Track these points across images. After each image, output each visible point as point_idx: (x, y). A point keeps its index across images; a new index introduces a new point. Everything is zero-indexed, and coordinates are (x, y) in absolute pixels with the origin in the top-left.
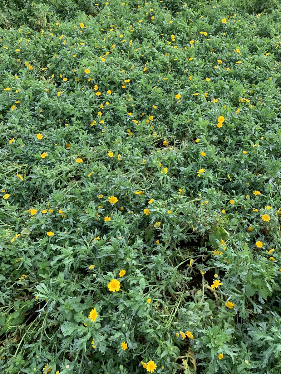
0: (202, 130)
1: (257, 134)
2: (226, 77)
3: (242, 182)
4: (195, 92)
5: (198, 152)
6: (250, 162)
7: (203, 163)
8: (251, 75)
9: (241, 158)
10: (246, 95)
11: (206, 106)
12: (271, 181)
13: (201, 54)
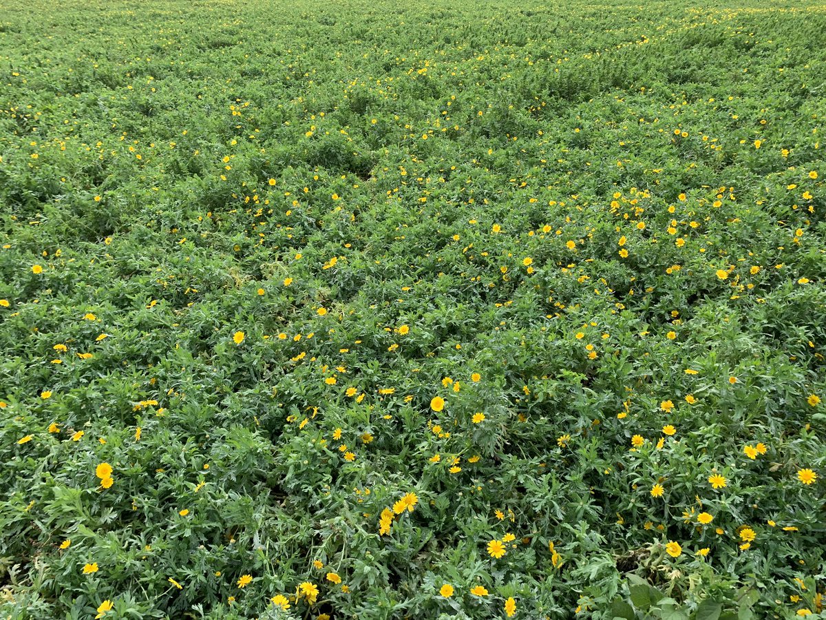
0: (71, 511)
1: (194, 461)
2: (88, 374)
3: (206, 575)
4: (22, 435)
5: (78, 569)
6: (204, 525)
7: (100, 586)
8: (139, 350)
9: (182, 527)
10: (144, 394)
11: (61, 454)
12: (257, 539)
13: (10, 345)
